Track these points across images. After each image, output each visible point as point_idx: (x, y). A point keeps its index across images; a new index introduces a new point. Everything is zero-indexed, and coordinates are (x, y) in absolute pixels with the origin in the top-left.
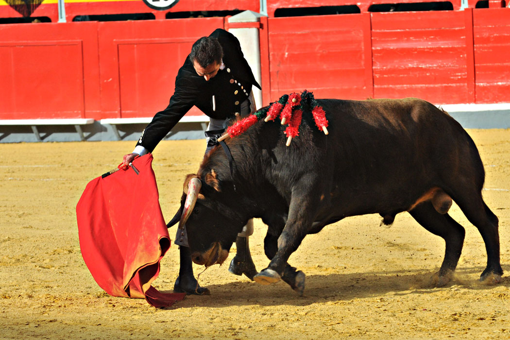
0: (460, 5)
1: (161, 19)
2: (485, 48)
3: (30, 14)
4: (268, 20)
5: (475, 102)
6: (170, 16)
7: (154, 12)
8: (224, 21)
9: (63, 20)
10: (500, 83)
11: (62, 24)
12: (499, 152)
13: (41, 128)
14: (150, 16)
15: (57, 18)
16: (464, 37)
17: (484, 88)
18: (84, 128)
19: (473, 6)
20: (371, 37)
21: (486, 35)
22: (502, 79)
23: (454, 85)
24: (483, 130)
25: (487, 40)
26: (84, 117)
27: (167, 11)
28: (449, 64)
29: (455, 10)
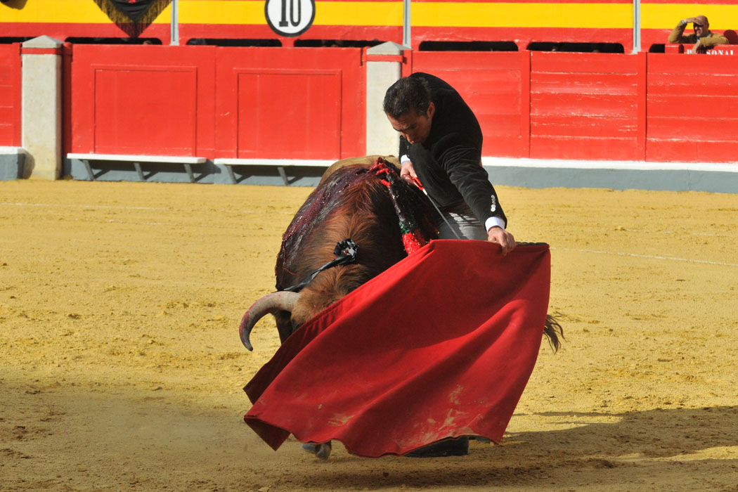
0: (632, 48)
1: (288, 46)
2: (660, 98)
3: (139, 35)
4: (412, 54)
5: (645, 159)
6: (299, 43)
7: (281, 38)
8: (362, 52)
9: (175, 42)
10: (674, 140)
11: (175, 47)
12: (673, 218)
13: (145, 166)
14: (275, 43)
15: (169, 41)
16: (636, 85)
17: (656, 144)
18: (194, 168)
19: (647, 50)
20: (530, 79)
21: (661, 83)
22: (677, 135)
23: (622, 138)
24: (653, 192)
25: (662, 90)
26: (195, 155)
27: (296, 38)
28: (617, 114)
29: (626, 53)
